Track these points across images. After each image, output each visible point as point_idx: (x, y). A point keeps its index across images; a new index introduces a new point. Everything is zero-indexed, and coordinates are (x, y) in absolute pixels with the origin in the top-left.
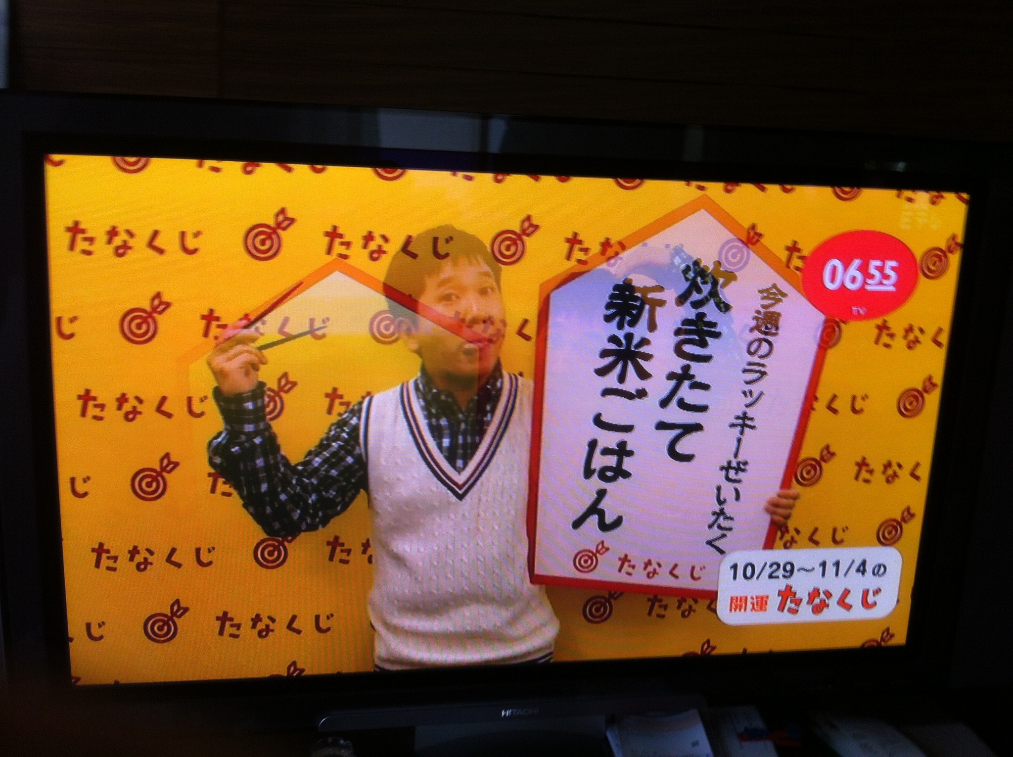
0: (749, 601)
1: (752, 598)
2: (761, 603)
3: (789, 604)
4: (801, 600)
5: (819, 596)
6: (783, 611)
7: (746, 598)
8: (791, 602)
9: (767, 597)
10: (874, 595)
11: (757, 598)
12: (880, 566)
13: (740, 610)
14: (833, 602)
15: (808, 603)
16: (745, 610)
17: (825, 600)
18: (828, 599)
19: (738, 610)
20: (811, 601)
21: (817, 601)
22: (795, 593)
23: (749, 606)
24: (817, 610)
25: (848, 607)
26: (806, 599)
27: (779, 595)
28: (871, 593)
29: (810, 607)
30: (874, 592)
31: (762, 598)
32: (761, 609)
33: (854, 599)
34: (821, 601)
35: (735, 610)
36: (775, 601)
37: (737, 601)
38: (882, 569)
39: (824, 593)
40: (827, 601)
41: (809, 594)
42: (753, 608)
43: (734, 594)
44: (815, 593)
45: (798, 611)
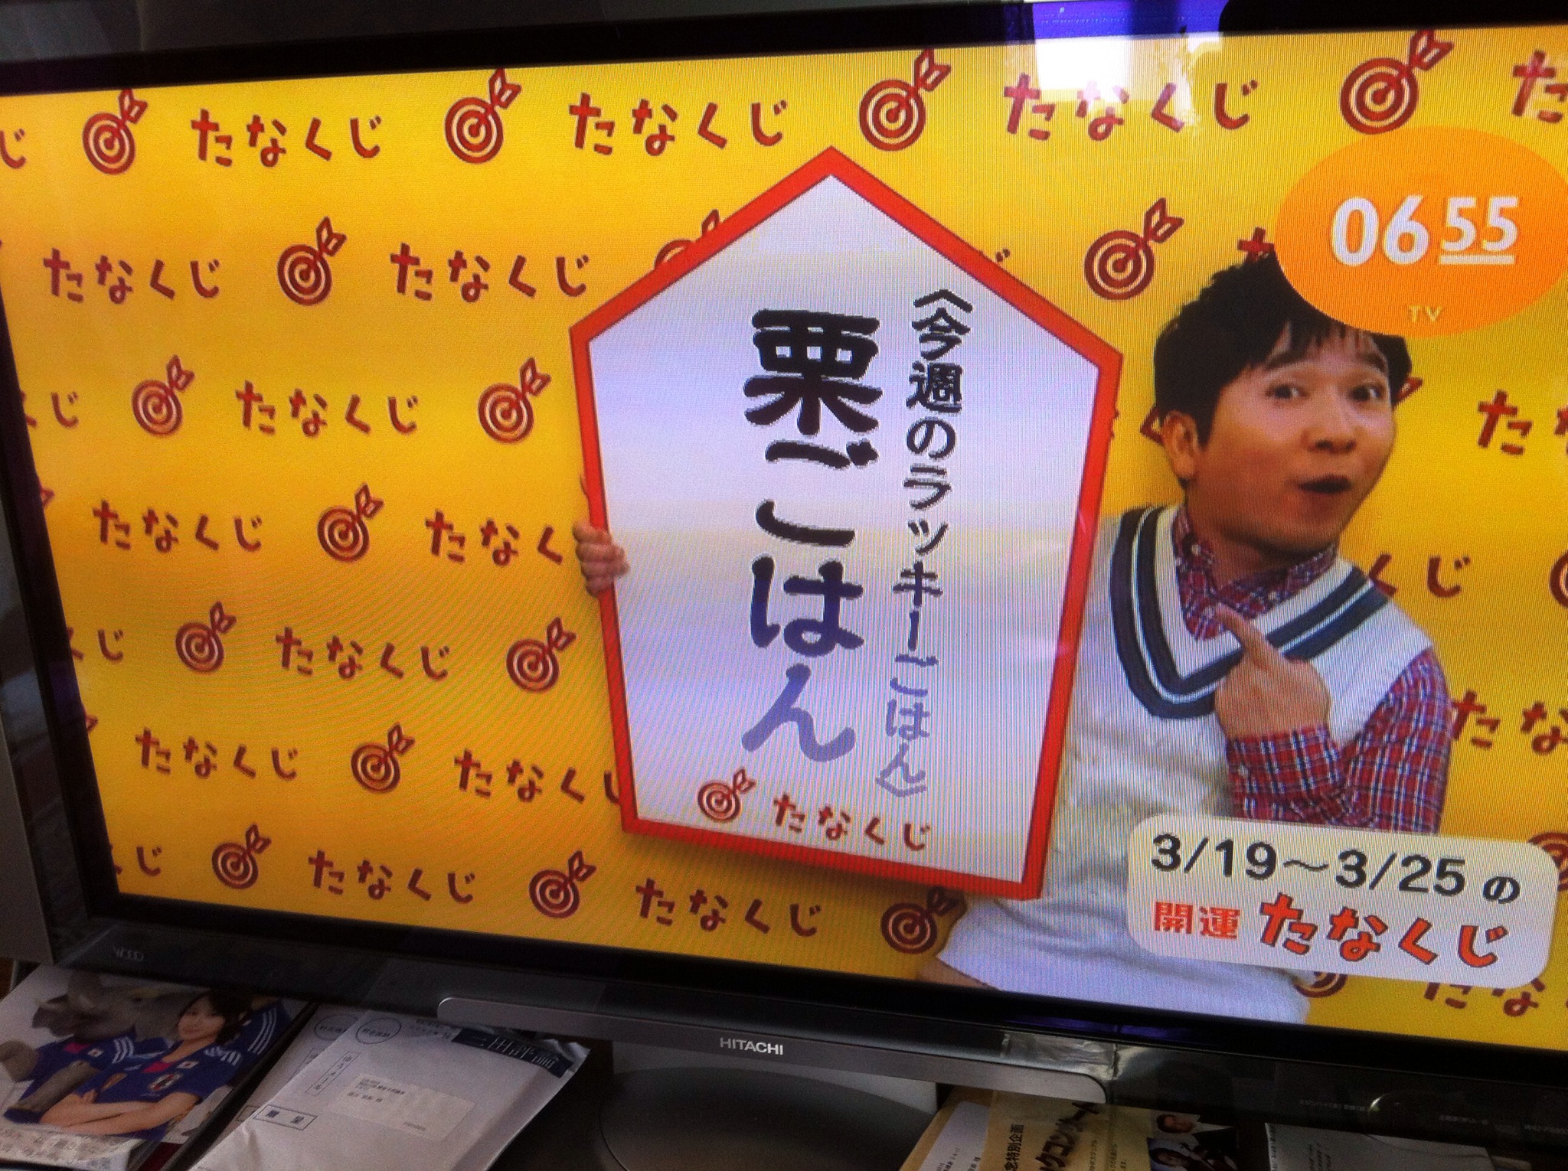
0: (1197, 915)
1: (1203, 910)
2: (1224, 923)
3: (1285, 933)
4: (1315, 928)
5: (1356, 926)
6: (1273, 944)
7: (1190, 908)
8: (1291, 928)
9: (1237, 913)
10: (1489, 940)
11: (1213, 910)
12: (1503, 881)
13: (1177, 930)
14: (1390, 941)
15: (1329, 936)
16: (1189, 931)
17: (1370, 937)
18: (1377, 934)
19: (1172, 929)
20: (1335, 933)
21: (1351, 934)
22: (1301, 912)
23: (1197, 926)
24: (1355, 951)
25: (1428, 957)
26: (1325, 927)
27: (1262, 912)
28: (1481, 935)
29: (1337, 945)
30: (1488, 933)
31: (1225, 913)
32: (1224, 935)
33: (1442, 940)
34: (1360, 934)
35: (1167, 929)
36: (1253, 923)
37: (1169, 912)
38: (1508, 889)
39: (1366, 919)
40: (1375, 939)
41: (1332, 918)
42: (1205, 931)
43: (1164, 899)
44: (1344, 919)
45: (1307, 949)
